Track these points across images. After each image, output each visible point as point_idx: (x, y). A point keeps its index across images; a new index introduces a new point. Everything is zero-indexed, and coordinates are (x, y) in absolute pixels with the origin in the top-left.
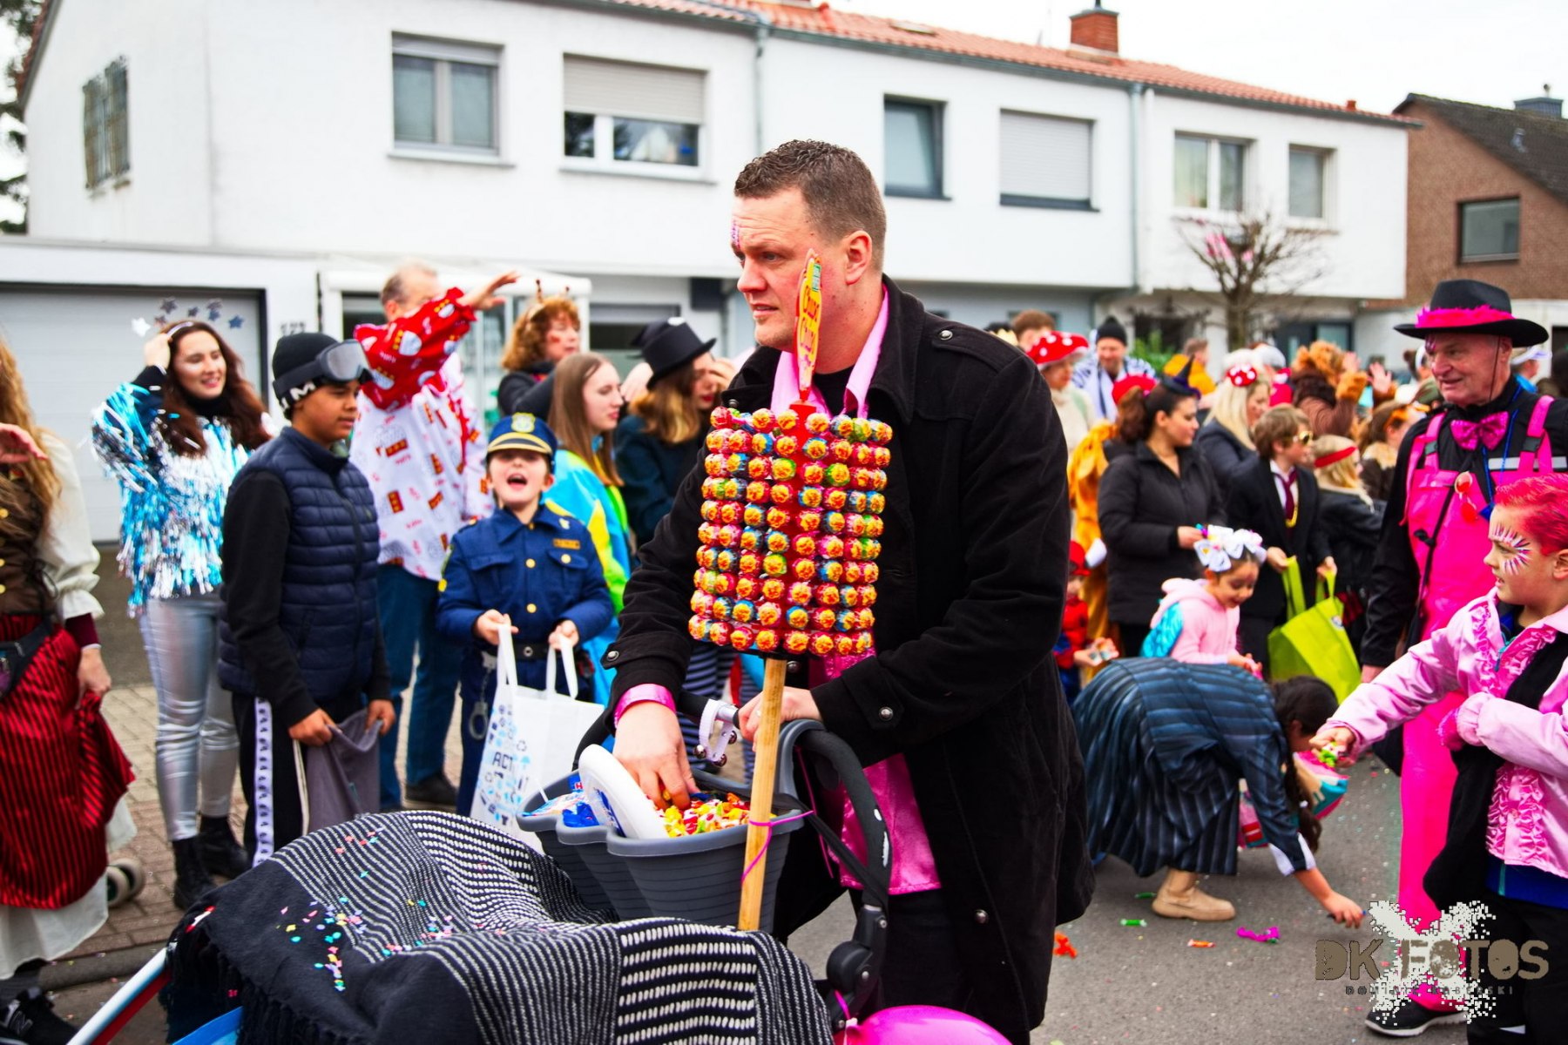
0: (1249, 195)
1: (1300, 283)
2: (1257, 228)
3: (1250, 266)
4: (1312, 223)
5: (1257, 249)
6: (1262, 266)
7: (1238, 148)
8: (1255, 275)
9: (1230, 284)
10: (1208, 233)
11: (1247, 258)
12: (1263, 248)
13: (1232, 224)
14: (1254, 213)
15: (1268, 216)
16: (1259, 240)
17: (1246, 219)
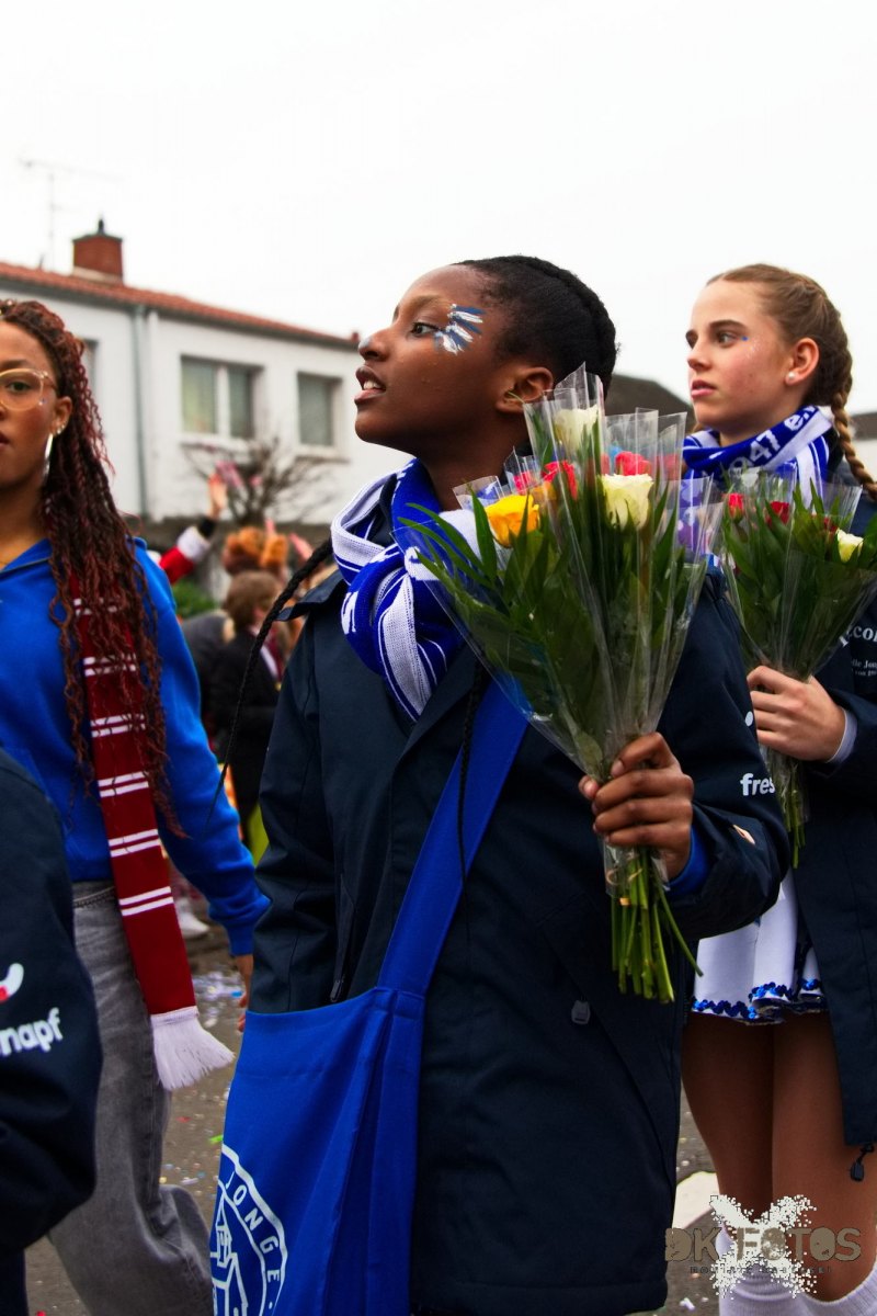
0: (259, 421)
1: (309, 508)
2: (266, 454)
3: (260, 491)
4: (320, 451)
5: (266, 473)
6: (272, 491)
7: (247, 375)
8: (267, 501)
9: (241, 509)
10: (218, 459)
11: (257, 481)
12: (273, 471)
13: (240, 449)
14: (264, 437)
15: (276, 441)
16: (268, 465)
17: (256, 445)
